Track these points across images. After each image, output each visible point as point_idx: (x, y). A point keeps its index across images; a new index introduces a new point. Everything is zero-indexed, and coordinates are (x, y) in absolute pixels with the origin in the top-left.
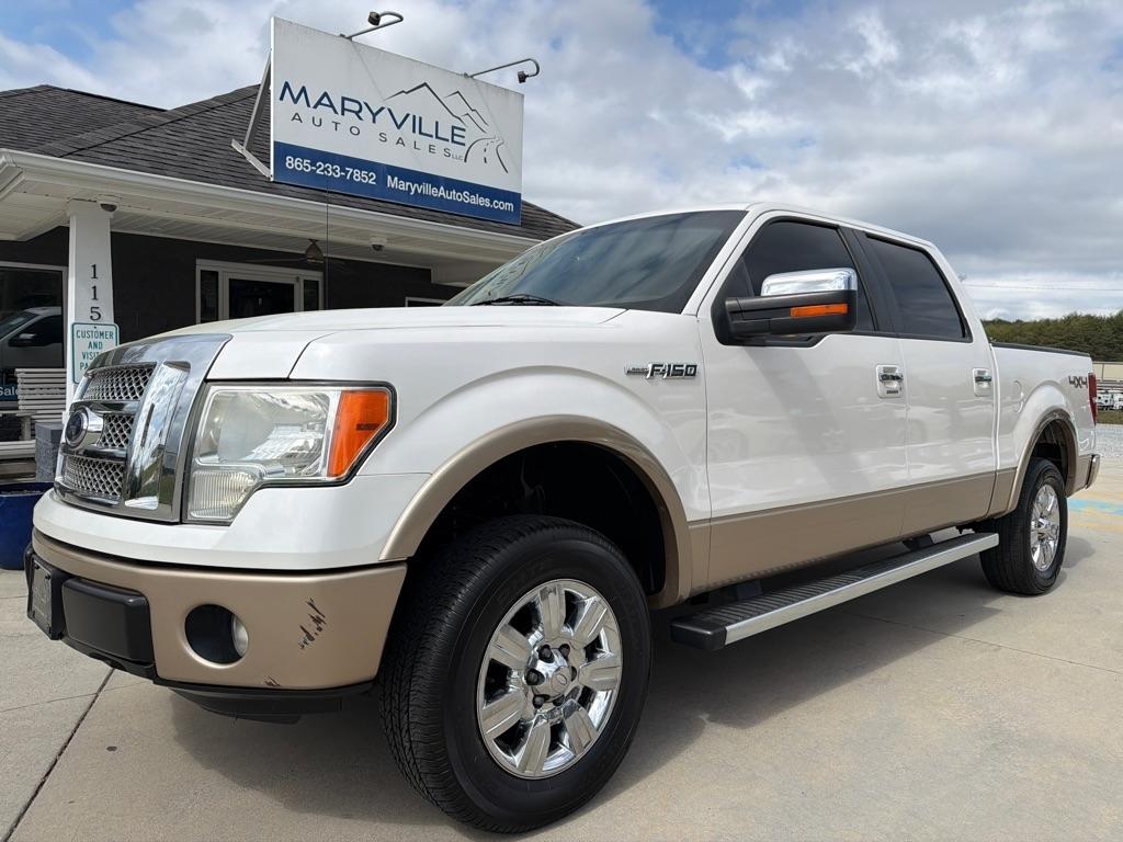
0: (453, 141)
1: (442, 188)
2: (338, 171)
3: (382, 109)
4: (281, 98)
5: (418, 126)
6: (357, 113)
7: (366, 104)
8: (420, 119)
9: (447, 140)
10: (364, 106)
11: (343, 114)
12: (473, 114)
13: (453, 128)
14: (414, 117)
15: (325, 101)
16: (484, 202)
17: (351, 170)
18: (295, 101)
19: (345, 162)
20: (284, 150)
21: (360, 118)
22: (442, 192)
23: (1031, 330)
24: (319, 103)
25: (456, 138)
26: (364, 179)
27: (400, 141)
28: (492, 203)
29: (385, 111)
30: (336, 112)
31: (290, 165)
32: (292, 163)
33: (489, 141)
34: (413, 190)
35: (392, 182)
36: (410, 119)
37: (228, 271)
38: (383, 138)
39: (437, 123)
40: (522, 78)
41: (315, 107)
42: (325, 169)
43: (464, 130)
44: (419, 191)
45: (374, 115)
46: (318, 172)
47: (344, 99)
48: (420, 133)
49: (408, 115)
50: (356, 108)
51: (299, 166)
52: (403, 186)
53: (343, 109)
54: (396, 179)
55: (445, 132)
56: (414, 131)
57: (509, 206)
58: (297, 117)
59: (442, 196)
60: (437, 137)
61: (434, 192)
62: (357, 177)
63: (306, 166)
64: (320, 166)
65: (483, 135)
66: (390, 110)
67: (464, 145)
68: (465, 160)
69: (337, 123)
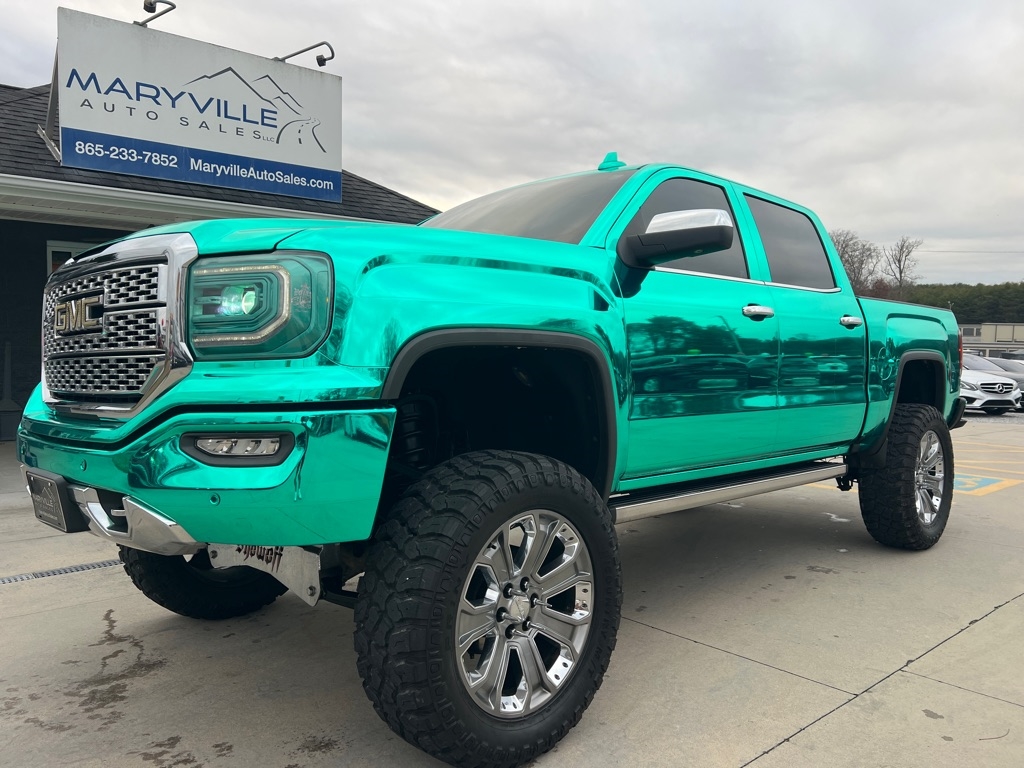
0: (263, 124)
1: (252, 169)
2: (134, 155)
3: (182, 93)
4: (69, 85)
5: (223, 109)
6: (154, 98)
7: (164, 89)
8: (226, 102)
9: (257, 123)
10: (161, 91)
11: (138, 99)
12: (286, 98)
13: (263, 111)
14: (219, 101)
15: (118, 87)
16: (303, 181)
17: (150, 154)
18: (84, 88)
19: (142, 146)
20: (73, 136)
21: (158, 103)
22: (252, 173)
23: (991, 293)
24: (111, 88)
25: (266, 121)
26: (165, 162)
27: (204, 125)
28: (308, 182)
29: (186, 96)
30: (130, 98)
31: (80, 150)
32: (81, 148)
33: (302, 123)
34: (219, 172)
35: (195, 165)
36: (214, 104)
38: (184, 122)
39: (245, 106)
40: (321, 61)
41: (107, 93)
42: (120, 153)
43: (275, 113)
44: (227, 173)
45: (174, 100)
46: (112, 156)
47: (138, 85)
48: (226, 116)
49: (211, 100)
50: (153, 93)
51: (90, 151)
52: (208, 168)
53: (139, 95)
54: (200, 161)
55: (254, 114)
56: (219, 115)
57: (329, 184)
58: (86, 103)
59: (252, 177)
60: (245, 120)
61: (243, 173)
62: (156, 161)
63: (98, 150)
64: (114, 150)
65: (297, 117)
66: (191, 95)
67: (276, 127)
68: (278, 142)
69: (131, 109)
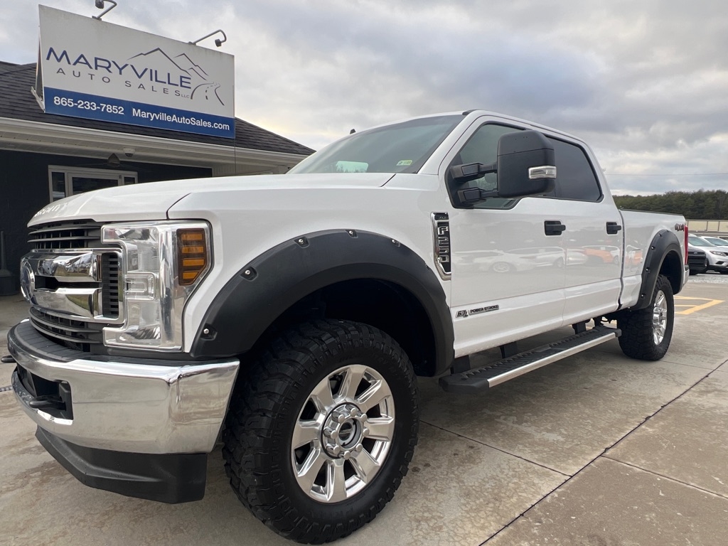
0: (181, 86)
1: (174, 116)
2: (94, 106)
3: (126, 65)
4: (48, 58)
5: (154, 76)
6: (107, 68)
7: (114, 62)
8: (156, 71)
9: (177, 85)
10: (112, 63)
11: (96, 69)
12: (196, 68)
13: (181, 77)
14: (151, 70)
15: (82, 60)
16: (208, 124)
17: (105, 105)
18: (59, 60)
19: (99, 100)
20: (51, 93)
21: (110, 72)
22: (174, 118)
24: (77, 61)
25: (183, 84)
26: (115, 111)
27: (141, 86)
28: (212, 125)
29: (129, 67)
30: (91, 67)
31: (57, 102)
32: (58, 101)
33: (208, 86)
34: (152, 118)
35: (136, 113)
36: (148, 72)
37: (71, 173)
38: (128, 84)
39: (169, 74)
40: (218, 43)
41: (75, 64)
42: (84, 105)
43: (190, 79)
44: (157, 118)
45: (121, 70)
46: (79, 107)
47: (96, 59)
48: (156, 81)
49: (146, 69)
50: (107, 64)
51: (64, 103)
52: (145, 115)
53: (97, 66)
54: (139, 111)
55: (175, 80)
56: (151, 80)
57: (226, 127)
58: (60, 71)
59: (174, 121)
61: (168, 118)
62: (109, 110)
63: (69, 103)
64: (81, 103)
65: (204, 82)
66: (132, 66)
67: (190, 88)
68: (192, 98)
69: (92, 75)
